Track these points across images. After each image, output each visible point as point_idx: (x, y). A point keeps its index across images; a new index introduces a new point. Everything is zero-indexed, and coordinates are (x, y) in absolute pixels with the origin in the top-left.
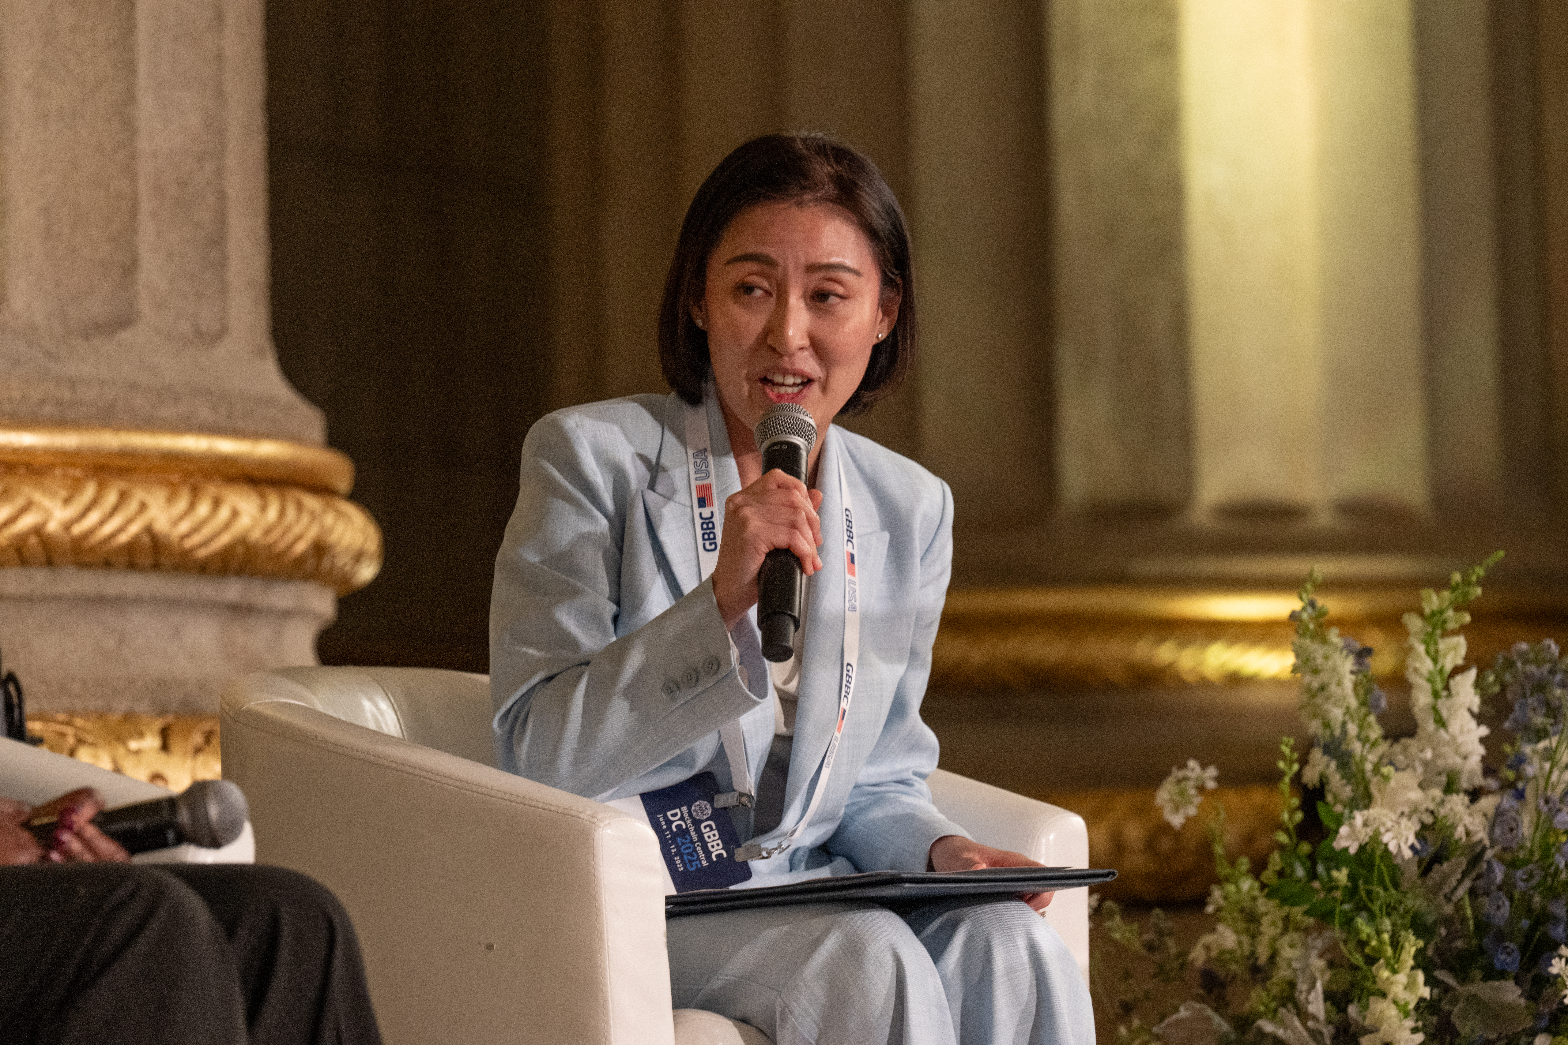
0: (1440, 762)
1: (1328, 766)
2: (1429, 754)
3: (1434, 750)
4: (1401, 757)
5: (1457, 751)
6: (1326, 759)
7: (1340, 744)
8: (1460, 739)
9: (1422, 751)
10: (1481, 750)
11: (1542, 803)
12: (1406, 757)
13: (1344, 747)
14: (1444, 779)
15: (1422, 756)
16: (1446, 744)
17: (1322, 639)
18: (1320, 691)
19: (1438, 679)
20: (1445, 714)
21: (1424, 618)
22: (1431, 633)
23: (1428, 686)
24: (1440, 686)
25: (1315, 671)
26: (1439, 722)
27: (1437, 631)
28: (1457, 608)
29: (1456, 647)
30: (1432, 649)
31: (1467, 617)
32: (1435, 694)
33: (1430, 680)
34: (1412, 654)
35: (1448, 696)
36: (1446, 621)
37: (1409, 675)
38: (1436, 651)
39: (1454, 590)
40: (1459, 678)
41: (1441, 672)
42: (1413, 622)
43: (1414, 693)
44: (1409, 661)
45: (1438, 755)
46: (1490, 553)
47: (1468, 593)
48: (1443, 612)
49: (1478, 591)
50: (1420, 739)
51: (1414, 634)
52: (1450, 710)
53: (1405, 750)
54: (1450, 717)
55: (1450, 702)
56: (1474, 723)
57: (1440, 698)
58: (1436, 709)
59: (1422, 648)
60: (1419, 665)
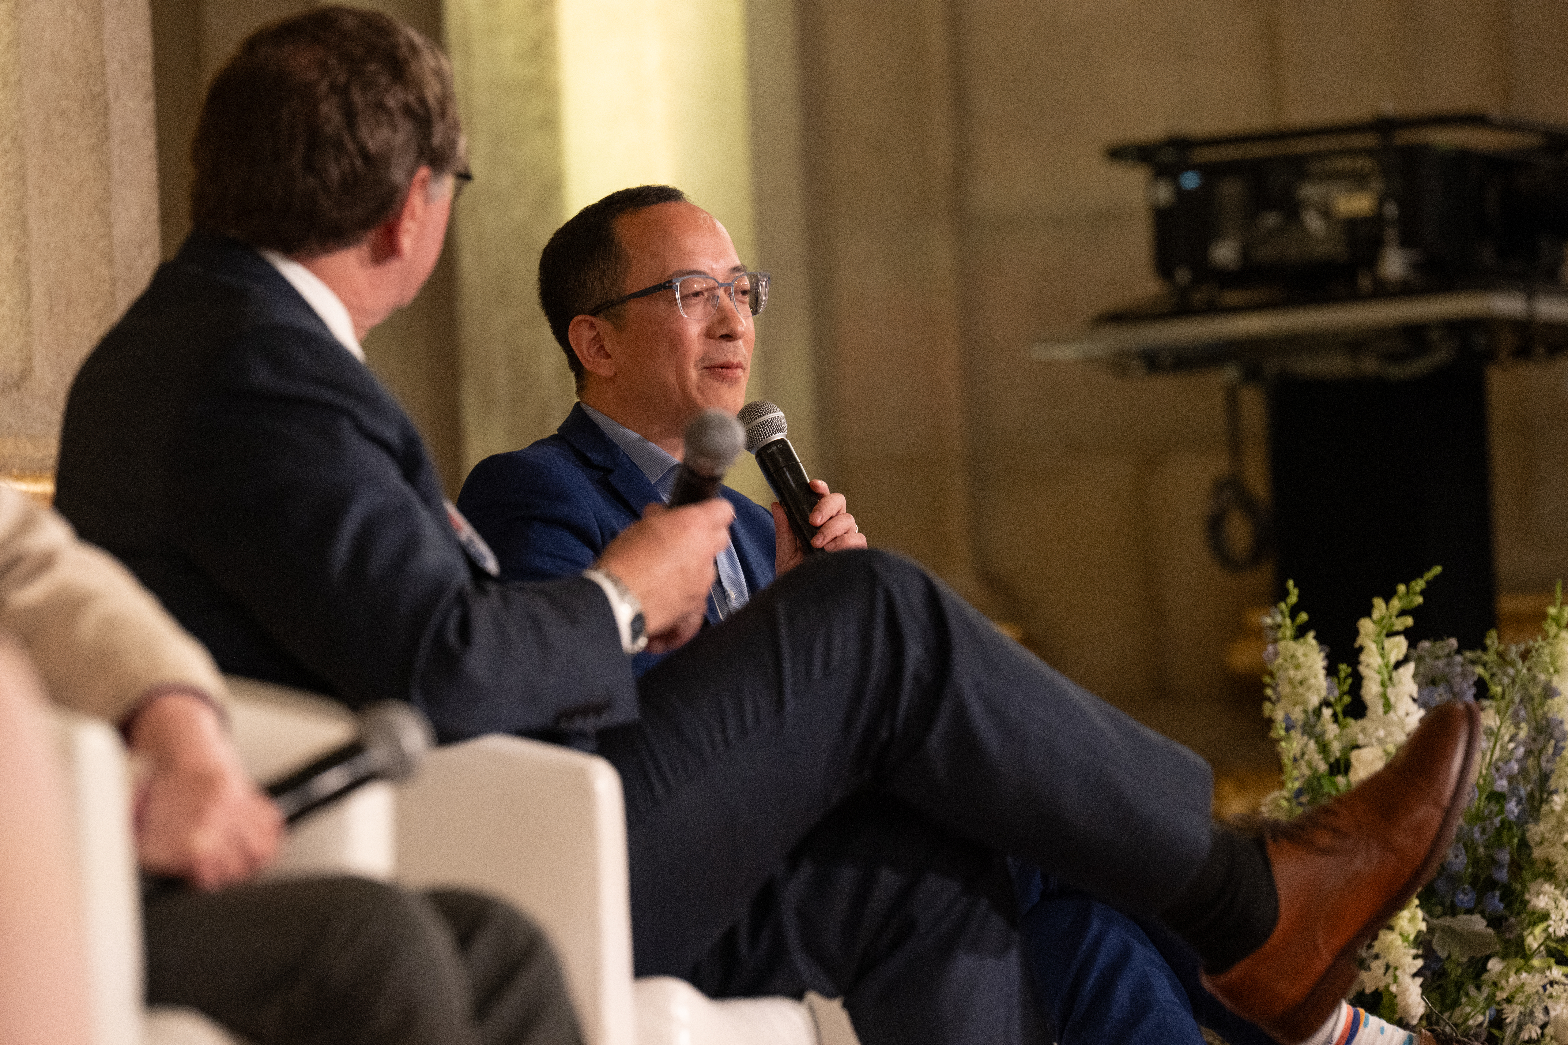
1: (1306, 744)
2: (1381, 733)
3: (1385, 728)
4: (1362, 736)
5: (1402, 729)
6: (1305, 738)
7: (1314, 726)
8: (1407, 719)
9: (1377, 729)
11: (1494, 771)
12: (1365, 735)
13: (1318, 729)
15: (1377, 734)
16: (1394, 724)
17: (1302, 640)
18: (1301, 683)
19: (1385, 671)
20: (1392, 700)
21: (1374, 622)
22: (1380, 633)
23: (1378, 678)
24: (1386, 677)
25: (1298, 667)
26: (1388, 706)
27: (1384, 633)
28: (1402, 613)
29: (1398, 646)
30: (1380, 647)
31: (1409, 621)
32: (1383, 684)
33: (1379, 672)
34: (1365, 652)
35: (1393, 685)
36: (1392, 625)
37: (1362, 669)
38: (1383, 648)
39: (1400, 599)
40: (1402, 670)
41: (1387, 665)
42: (1366, 626)
43: (1366, 683)
44: (1363, 657)
45: (1388, 734)
46: (1429, 569)
47: (1412, 601)
48: (1390, 617)
49: (1420, 600)
50: (1372, 720)
51: (1367, 635)
52: (1396, 696)
53: (1363, 729)
54: (1396, 702)
55: (1395, 690)
56: (1415, 706)
57: (1388, 687)
58: (1384, 696)
59: (1373, 646)
60: (1370, 660)
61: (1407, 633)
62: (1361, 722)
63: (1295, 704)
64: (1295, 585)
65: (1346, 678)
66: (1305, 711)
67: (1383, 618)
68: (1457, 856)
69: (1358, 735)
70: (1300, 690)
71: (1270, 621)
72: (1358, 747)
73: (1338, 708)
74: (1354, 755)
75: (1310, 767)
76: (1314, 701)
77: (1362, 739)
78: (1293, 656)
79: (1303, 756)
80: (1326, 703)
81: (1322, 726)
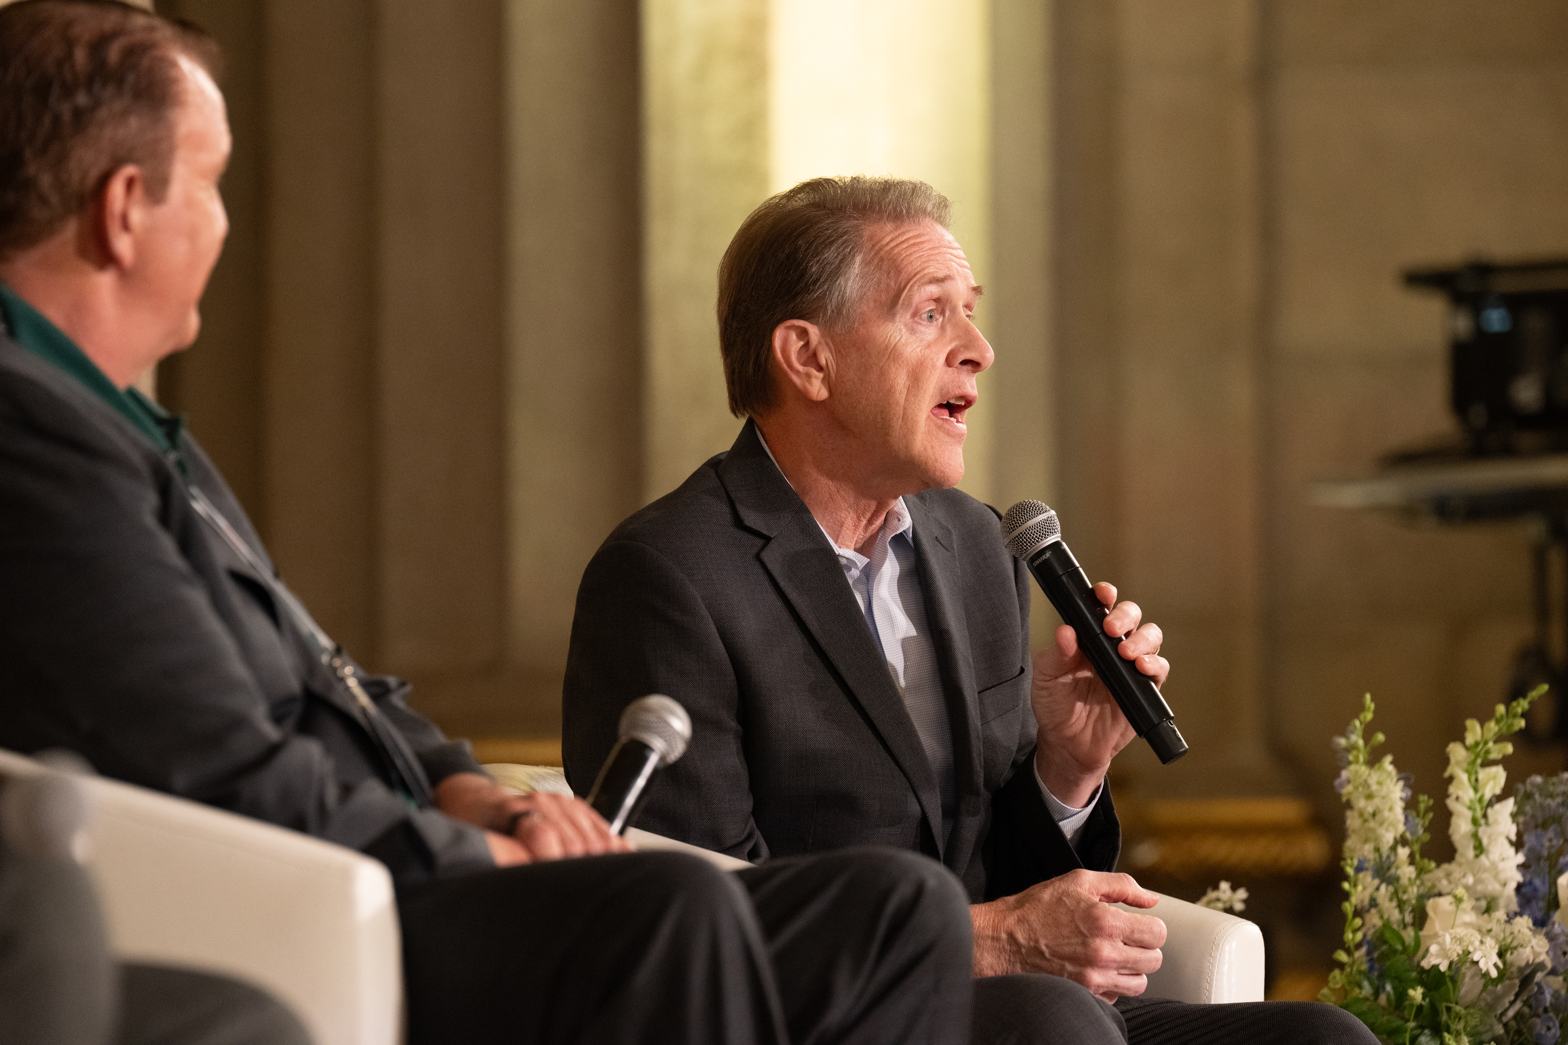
0: (1480, 888)
1: (1378, 889)
2: (1470, 880)
3: (1474, 875)
4: (1445, 882)
5: (1496, 877)
6: (1377, 882)
7: (1389, 868)
8: (1501, 866)
9: (1464, 876)
10: (1518, 877)
12: (1449, 882)
13: (1393, 871)
14: (1483, 904)
15: (1464, 881)
16: (1485, 870)
17: (1377, 766)
18: (1374, 815)
19: (1478, 807)
20: (1485, 841)
21: (1467, 748)
22: (1473, 762)
23: (1469, 814)
24: (1479, 814)
25: (1370, 797)
26: (1480, 849)
27: (1479, 761)
28: (1500, 739)
29: (1494, 778)
30: (1473, 778)
31: (1509, 749)
32: (1475, 822)
33: (1470, 808)
34: (1455, 782)
35: (1487, 824)
36: (1488, 752)
37: (1451, 803)
38: (1477, 780)
39: (1498, 722)
40: (1498, 807)
41: (1480, 800)
42: (1457, 752)
43: (1454, 820)
44: (1452, 789)
45: (1477, 881)
46: (1533, 687)
47: (1511, 725)
48: (1486, 743)
49: (1522, 723)
50: (1460, 865)
51: (1458, 763)
52: (1490, 837)
53: (1448, 875)
54: (1489, 844)
55: (1489, 830)
56: (1512, 850)
57: (1480, 825)
58: (1475, 836)
59: (1464, 777)
60: (1460, 793)
61: (1505, 762)
62: (1445, 866)
63: (1366, 841)
64: (1372, 700)
65: (1426, 812)
66: (1377, 850)
67: (1477, 744)
68: (1549, 1029)
69: (1440, 881)
70: (1372, 824)
71: (1342, 742)
72: (1440, 895)
73: (1416, 847)
74: (1430, 904)
75: (1381, 917)
76: (1388, 837)
77: (1444, 885)
78: (1366, 785)
79: (1373, 903)
80: (1402, 841)
81: (1397, 868)
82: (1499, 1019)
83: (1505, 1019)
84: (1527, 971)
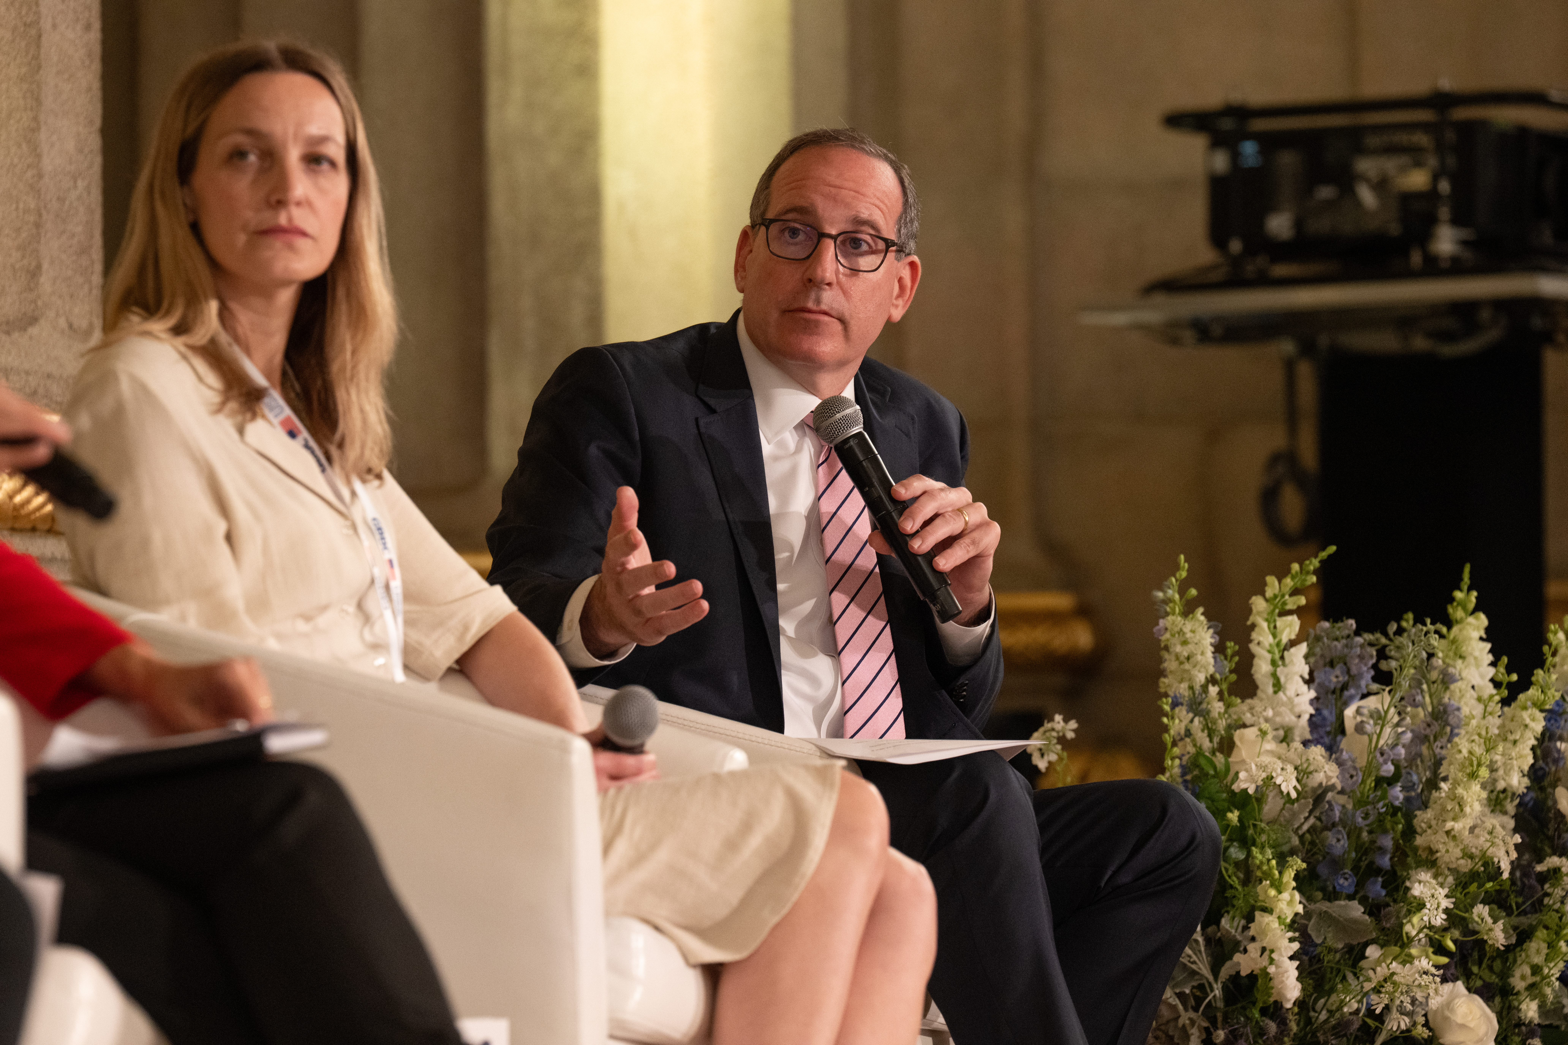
0: (1278, 719)
1: (1192, 721)
2: (1270, 713)
3: (1273, 709)
4: (1248, 715)
5: (1292, 710)
6: (1191, 715)
7: (1200, 703)
8: (1297, 700)
9: (1265, 709)
10: (1310, 710)
11: (1378, 755)
12: (1253, 715)
13: (1204, 706)
14: (1281, 733)
15: (1265, 714)
16: (1283, 704)
17: (1191, 616)
18: (1188, 658)
19: (1276, 651)
20: (1282, 680)
21: (1267, 600)
22: (1272, 612)
23: (1268, 656)
24: (1277, 656)
25: (1185, 643)
26: (1278, 686)
27: (1277, 611)
28: (1295, 592)
29: (1290, 625)
30: (1272, 626)
31: (1302, 601)
32: (1273, 663)
33: (1269, 652)
34: (1256, 629)
35: (1284, 665)
36: (1285, 603)
37: (1253, 647)
38: (1275, 627)
39: (1293, 578)
40: (1293, 650)
41: (1278, 645)
42: (1259, 604)
43: (1256, 661)
44: (1254, 635)
45: (1276, 714)
46: (1323, 548)
47: (1305, 580)
48: (1283, 596)
49: (1313, 579)
50: (1261, 700)
51: (1259, 613)
52: (1286, 676)
53: (1251, 709)
54: (1285, 683)
55: (1286, 670)
56: (1305, 687)
57: (1278, 666)
58: (1274, 675)
59: (1265, 625)
60: (1261, 639)
61: (1299, 611)
62: (1249, 701)
63: (1181, 680)
64: (1186, 560)
65: (1232, 655)
66: (1191, 688)
67: (1275, 596)
68: (1338, 840)
69: (1244, 714)
70: (1187, 666)
71: (1160, 595)
72: (1245, 726)
73: (1225, 686)
74: (1237, 735)
75: (1195, 745)
76: (1201, 677)
77: (1248, 718)
78: (1181, 632)
79: (1188, 733)
80: (1212, 680)
81: (1208, 704)
82: (1296, 831)
83: (1300, 832)
84: (1320, 791)
